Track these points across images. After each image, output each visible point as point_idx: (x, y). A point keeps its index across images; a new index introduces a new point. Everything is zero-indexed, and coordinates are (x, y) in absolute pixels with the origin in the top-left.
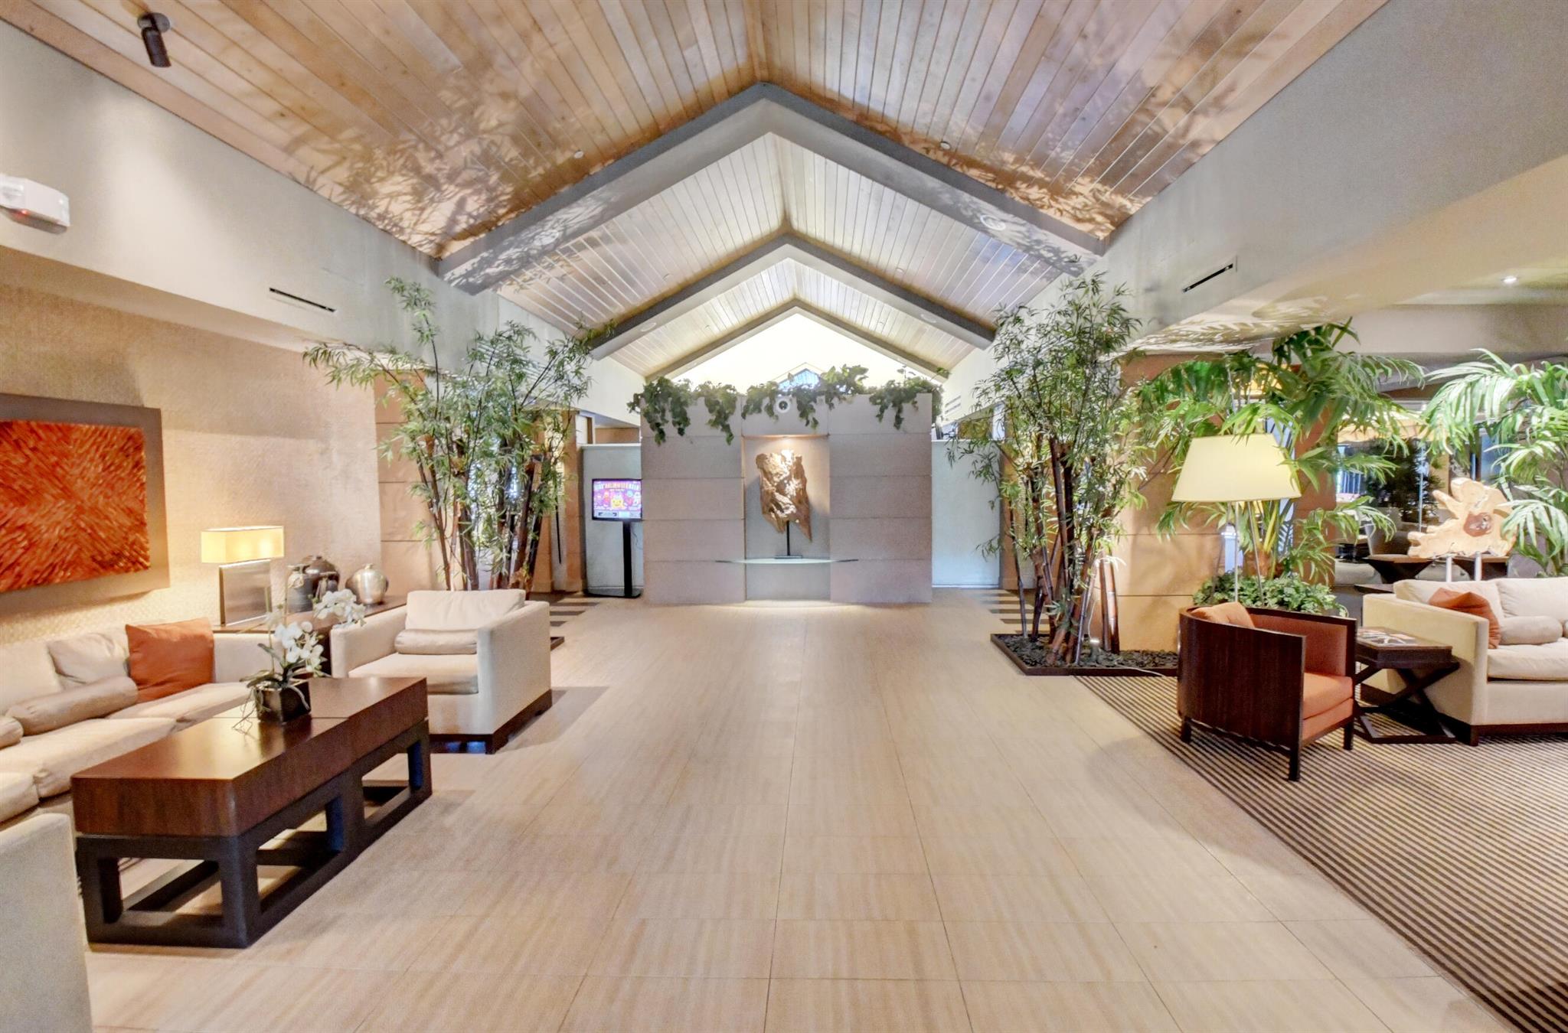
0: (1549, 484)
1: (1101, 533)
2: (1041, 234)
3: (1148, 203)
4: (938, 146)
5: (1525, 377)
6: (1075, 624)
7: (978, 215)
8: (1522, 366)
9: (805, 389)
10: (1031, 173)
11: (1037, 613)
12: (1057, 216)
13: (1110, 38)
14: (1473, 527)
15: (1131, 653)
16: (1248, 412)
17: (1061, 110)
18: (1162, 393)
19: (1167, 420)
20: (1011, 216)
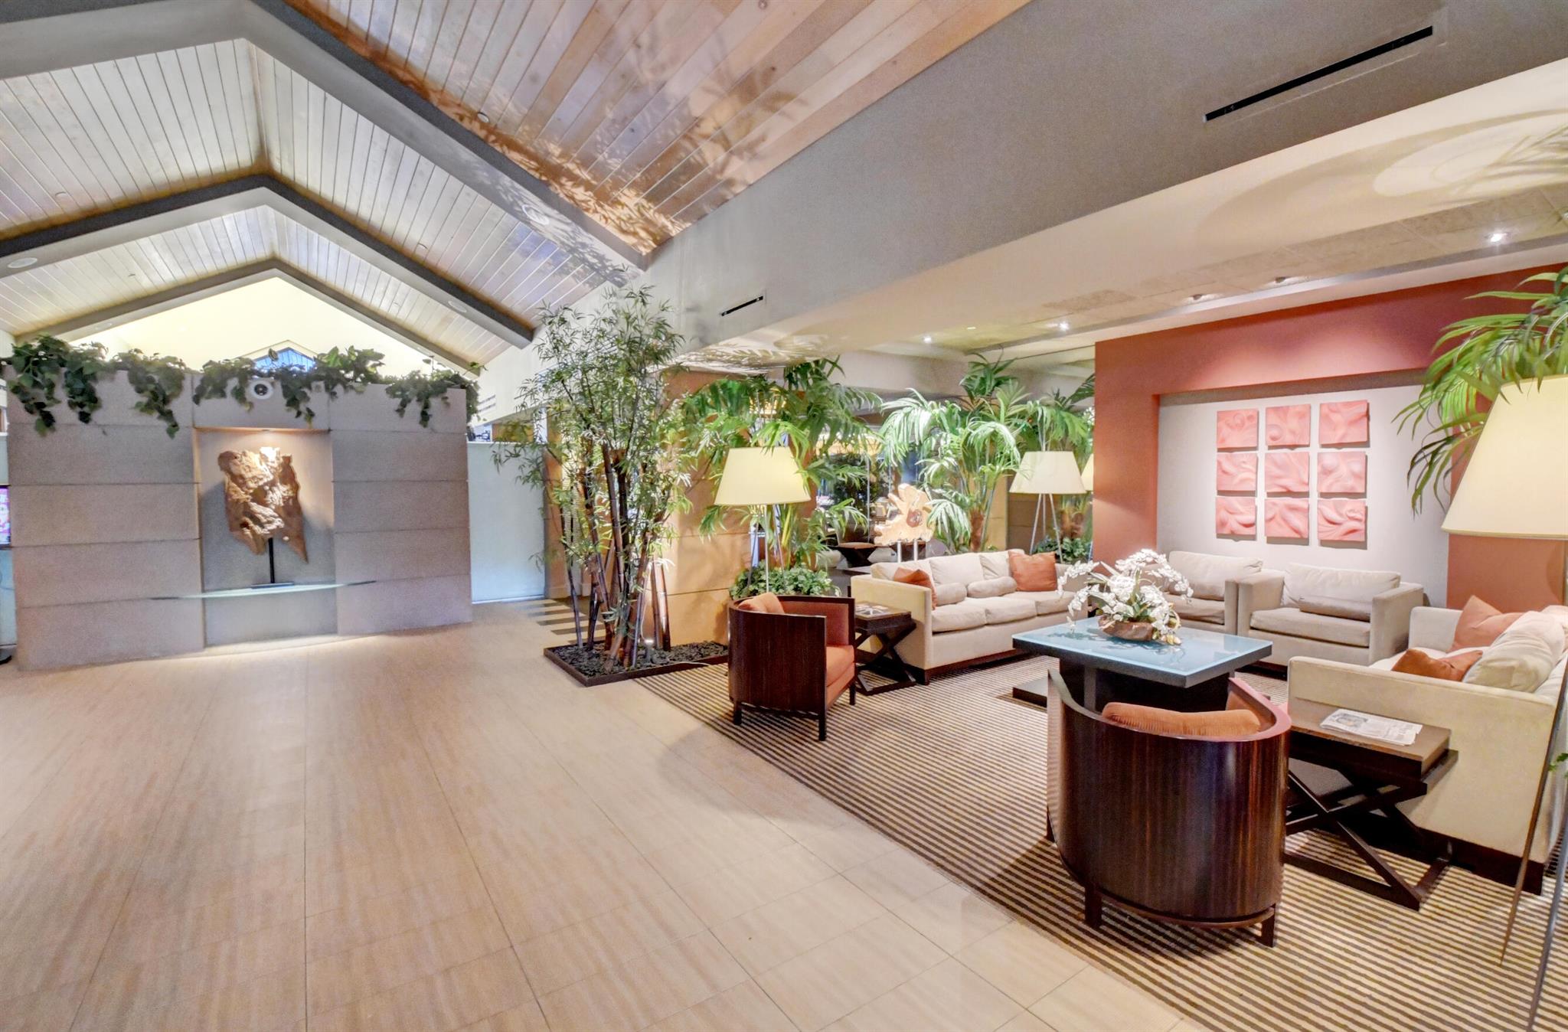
0: (951, 488)
1: (655, 537)
2: (585, 237)
3: (687, 228)
4: (474, 116)
5: (936, 411)
6: (632, 627)
7: (520, 203)
8: (934, 403)
9: (294, 372)
10: (577, 172)
11: (592, 621)
12: (602, 223)
13: (663, 55)
14: (912, 520)
15: (680, 648)
16: (772, 428)
17: (610, 115)
18: (703, 407)
19: (706, 432)
20: (556, 212)
